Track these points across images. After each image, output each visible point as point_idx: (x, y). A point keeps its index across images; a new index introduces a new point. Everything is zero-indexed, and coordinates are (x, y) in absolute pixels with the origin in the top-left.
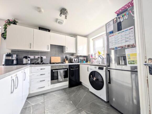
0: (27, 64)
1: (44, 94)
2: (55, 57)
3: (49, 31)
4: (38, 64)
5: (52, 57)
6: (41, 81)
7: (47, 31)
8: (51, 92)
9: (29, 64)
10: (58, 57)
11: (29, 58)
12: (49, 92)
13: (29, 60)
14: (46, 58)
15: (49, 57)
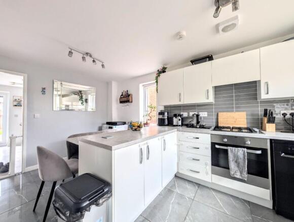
0: (177, 126)
1: (199, 185)
2: (229, 114)
3: (210, 58)
4: (192, 126)
5: (220, 114)
6: (194, 159)
7: (206, 61)
8: (214, 190)
9: (180, 126)
10: (237, 113)
11: (180, 115)
12: (208, 186)
13: (179, 120)
14: (208, 115)
15: (214, 114)
